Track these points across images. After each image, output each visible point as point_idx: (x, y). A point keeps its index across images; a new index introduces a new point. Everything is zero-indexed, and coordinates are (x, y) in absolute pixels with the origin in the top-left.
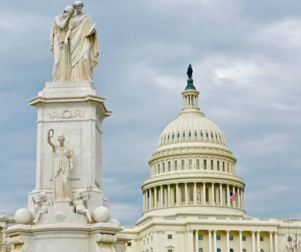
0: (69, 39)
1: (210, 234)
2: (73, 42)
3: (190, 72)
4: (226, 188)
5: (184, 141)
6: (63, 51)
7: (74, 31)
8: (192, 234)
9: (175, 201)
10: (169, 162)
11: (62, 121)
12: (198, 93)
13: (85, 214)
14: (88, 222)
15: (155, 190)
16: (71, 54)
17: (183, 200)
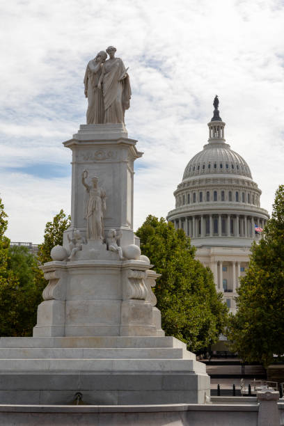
0: (102, 83)
1: (234, 266)
2: (106, 86)
3: (216, 102)
4: (251, 219)
5: (209, 173)
6: (96, 95)
7: (106, 75)
8: (216, 266)
9: (200, 233)
10: (194, 194)
11: (95, 163)
12: (224, 124)
13: (117, 251)
14: (120, 260)
15: (180, 221)
16: (103, 98)
17: (208, 231)
